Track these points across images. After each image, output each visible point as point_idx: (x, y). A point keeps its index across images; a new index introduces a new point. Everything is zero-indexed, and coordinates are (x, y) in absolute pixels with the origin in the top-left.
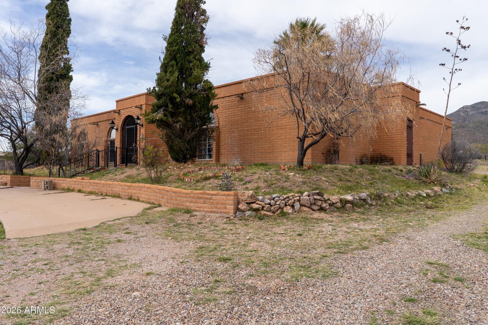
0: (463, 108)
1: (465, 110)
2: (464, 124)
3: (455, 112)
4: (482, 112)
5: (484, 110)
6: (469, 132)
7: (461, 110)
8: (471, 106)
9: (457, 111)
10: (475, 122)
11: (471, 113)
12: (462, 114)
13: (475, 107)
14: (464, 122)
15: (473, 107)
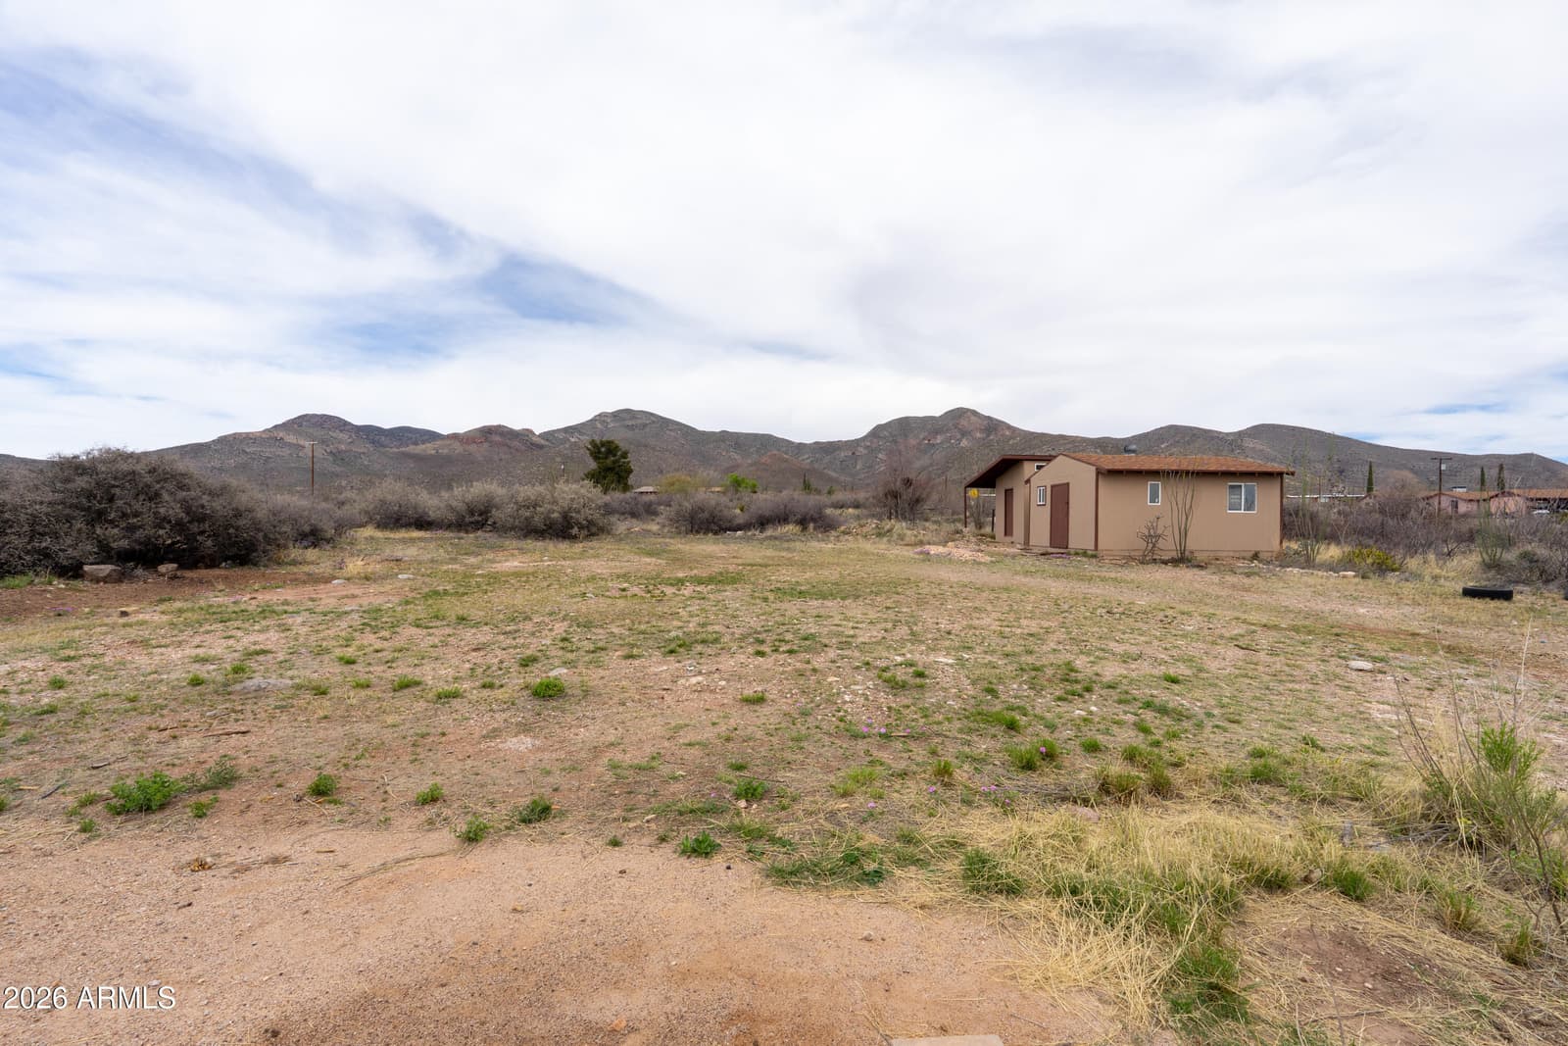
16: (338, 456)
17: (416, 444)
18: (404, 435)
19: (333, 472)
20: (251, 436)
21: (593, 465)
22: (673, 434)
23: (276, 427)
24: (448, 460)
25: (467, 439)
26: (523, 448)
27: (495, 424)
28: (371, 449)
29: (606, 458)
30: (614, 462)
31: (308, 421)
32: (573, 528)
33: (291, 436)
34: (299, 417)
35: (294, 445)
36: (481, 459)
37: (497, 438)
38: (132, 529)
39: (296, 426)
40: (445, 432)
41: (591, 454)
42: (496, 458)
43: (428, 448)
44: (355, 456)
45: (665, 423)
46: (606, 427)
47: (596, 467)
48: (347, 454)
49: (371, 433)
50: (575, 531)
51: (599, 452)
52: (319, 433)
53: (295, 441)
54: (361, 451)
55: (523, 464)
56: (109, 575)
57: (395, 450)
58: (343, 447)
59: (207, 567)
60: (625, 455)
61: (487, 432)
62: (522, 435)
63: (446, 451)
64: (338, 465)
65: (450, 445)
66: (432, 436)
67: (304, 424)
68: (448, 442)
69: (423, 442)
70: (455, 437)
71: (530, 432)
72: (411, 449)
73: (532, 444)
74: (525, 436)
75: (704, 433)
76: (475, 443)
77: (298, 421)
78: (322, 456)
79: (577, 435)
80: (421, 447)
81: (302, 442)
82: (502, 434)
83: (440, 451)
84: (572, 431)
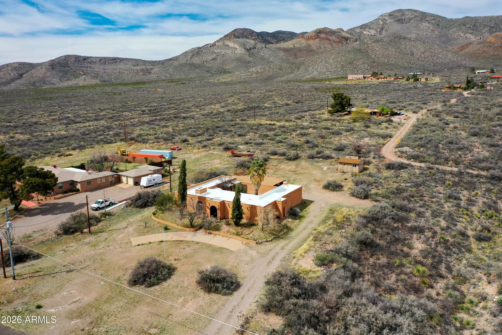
0: (382, 15)
1: (383, 18)
3: (374, 20)
4: (399, 21)
7: (380, 18)
8: (389, 13)
9: (376, 19)
12: (381, 23)
13: (393, 14)
14: (382, 31)
15: (391, 15)
16: (250, 52)
17: (284, 41)
18: (280, 35)
24: (299, 51)
26: (337, 39)
31: (238, 32)
33: (232, 44)
36: (315, 48)
37: (323, 35)
42: (323, 47)
43: (289, 44)
45: (424, 16)
48: (254, 50)
49: (264, 36)
52: (242, 40)
57: (275, 45)
61: (319, 32)
62: (336, 32)
63: (298, 46)
64: (251, 57)
65: (300, 41)
66: (292, 35)
69: (288, 40)
70: (303, 36)
71: (341, 30)
72: (283, 45)
73: (342, 37)
74: (338, 32)
76: (312, 39)
77: (233, 33)
78: (244, 53)
79: (367, 29)
80: (287, 43)
81: (236, 46)
82: (326, 33)
83: (295, 45)
84: (365, 27)
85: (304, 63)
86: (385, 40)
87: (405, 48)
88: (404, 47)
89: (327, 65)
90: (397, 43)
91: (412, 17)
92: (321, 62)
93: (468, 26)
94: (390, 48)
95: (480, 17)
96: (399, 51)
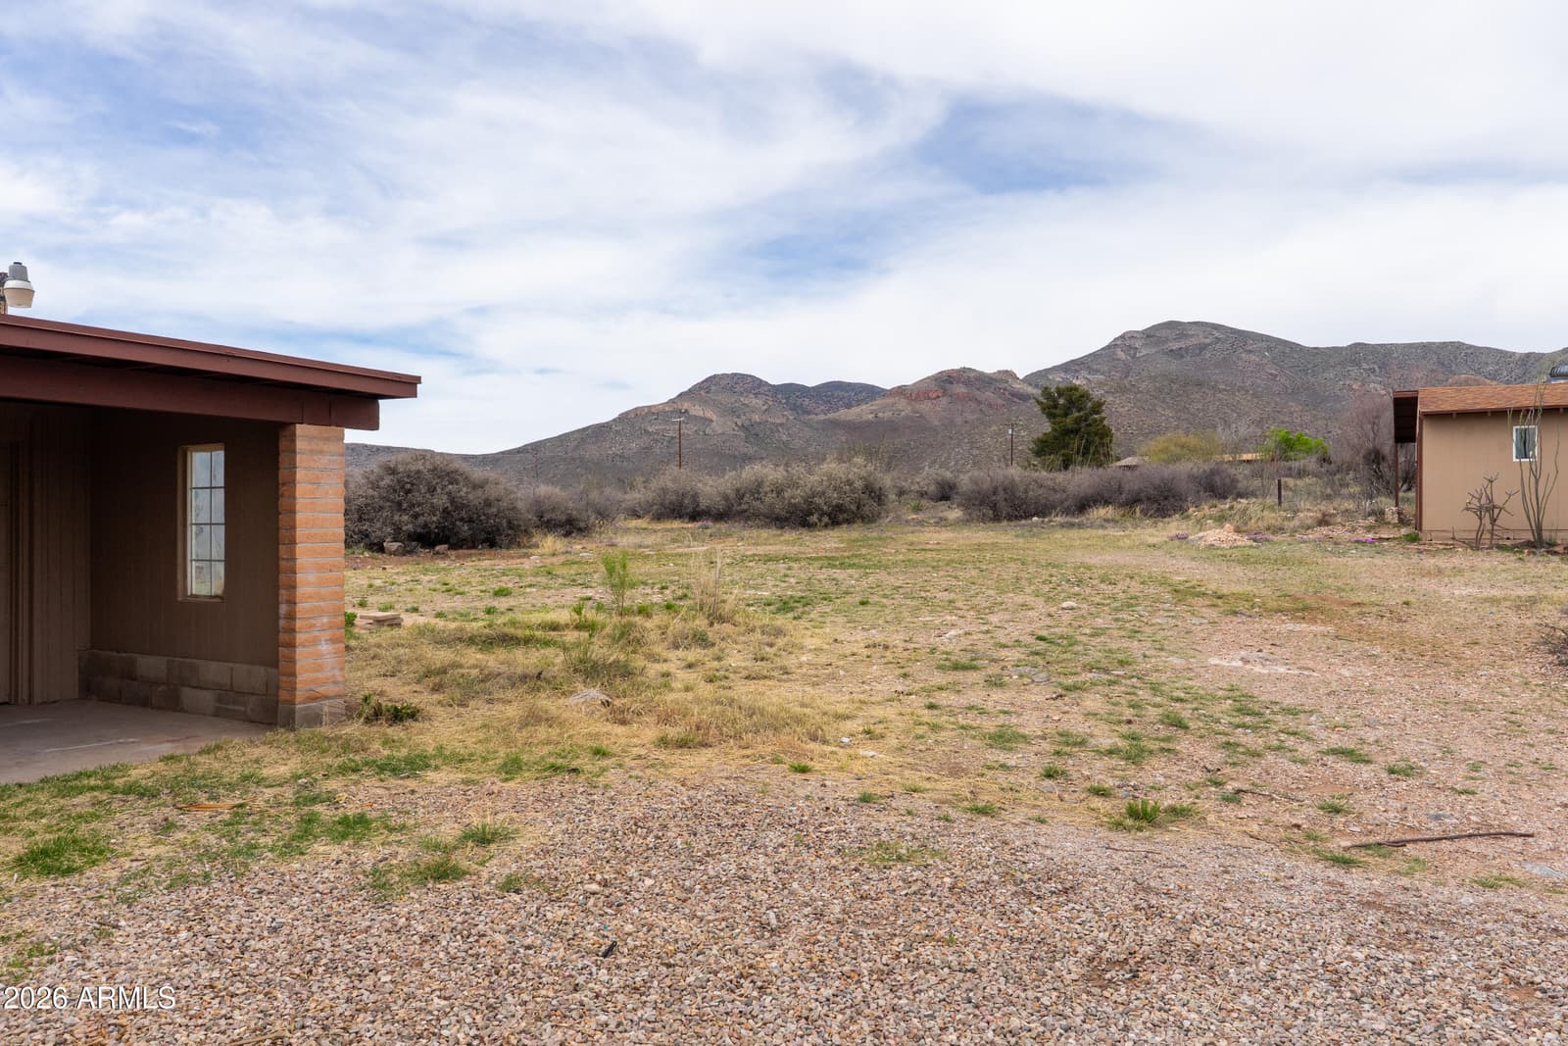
0: (1122, 337)
1: (1127, 343)
2: (1126, 382)
3: (1102, 349)
4: (1171, 351)
5: (1175, 346)
6: (1138, 404)
7: (1119, 343)
8: (1143, 332)
9: (1108, 347)
10: (1155, 377)
11: (1144, 352)
12: (1121, 355)
13: (1153, 335)
14: (1126, 377)
15: (1148, 336)
16: (750, 431)
17: (849, 406)
18: (836, 393)
19: (745, 455)
20: (653, 410)
21: (1046, 427)
22: (1253, 357)
23: (680, 395)
24: (892, 427)
25: (918, 394)
26: (1000, 401)
27: (957, 367)
28: (791, 418)
29: (1066, 415)
30: (1078, 421)
31: (717, 384)
32: (812, 514)
33: (697, 407)
34: (706, 380)
35: (701, 418)
36: (937, 423)
37: (960, 389)
38: (416, 516)
39: (702, 392)
40: (888, 385)
41: (1043, 409)
42: (959, 420)
43: (862, 412)
44: (772, 430)
45: (1241, 339)
46: (1134, 357)
47: (1050, 429)
48: (762, 427)
49: (791, 394)
50: (814, 518)
51: (1055, 407)
52: (726, 399)
53: (701, 414)
54: (778, 421)
55: (994, 428)
56: (397, 550)
57: (822, 417)
58: (756, 418)
59: (469, 548)
60: (1098, 407)
61: (946, 381)
62: (996, 380)
63: (888, 414)
64: (751, 443)
65: (894, 404)
66: (870, 392)
67: (715, 388)
68: (890, 400)
69: (859, 403)
70: (900, 391)
71: (1009, 375)
72: (844, 414)
73: (1013, 395)
74: (1001, 381)
75: (1316, 352)
76: (929, 398)
77: (706, 385)
78: (733, 432)
79: (1084, 373)
80: (855, 410)
81: (709, 414)
82: (968, 382)
83: (880, 415)
84: (1077, 367)
85: (905, 451)
86: (1143, 386)
87: (1203, 410)
88: (1200, 406)
89: (975, 452)
90: (1179, 395)
91: (1208, 341)
92: (959, 445)
93: (1365, 366)
94: (1160, 410)
95: (1396, 346)
96: (1186, 416)
